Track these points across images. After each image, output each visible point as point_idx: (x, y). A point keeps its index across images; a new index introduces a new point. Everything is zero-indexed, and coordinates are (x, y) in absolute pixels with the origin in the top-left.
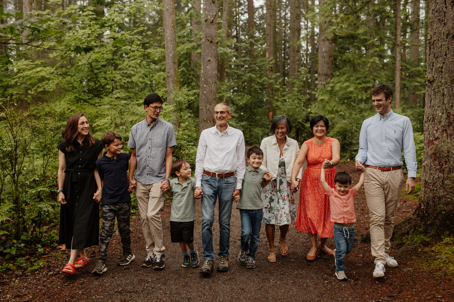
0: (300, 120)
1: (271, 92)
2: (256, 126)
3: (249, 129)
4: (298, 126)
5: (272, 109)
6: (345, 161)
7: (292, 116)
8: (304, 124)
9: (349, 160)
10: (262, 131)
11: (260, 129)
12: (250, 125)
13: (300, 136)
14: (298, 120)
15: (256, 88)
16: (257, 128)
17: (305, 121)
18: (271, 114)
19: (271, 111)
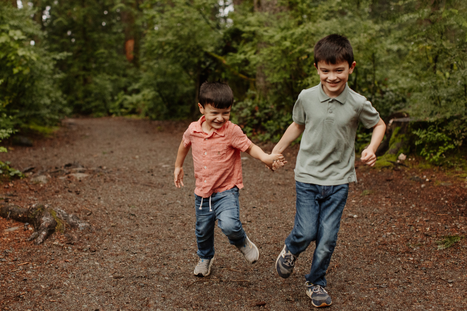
0: (210, 49)
2: (99, 70)
3: (81, 78)
4: (204, 63)
5: (132, 33)
6: (393, 159)
7: (189, 38)
8: (220, 58)
9: (402, 157)
10: (113, 81)
11: (108, 77)
12: (84, 69)
14: (205, 50)
16: (100, 76)
17: (220, 51)
18: (130, 44)
19: (130, 39)
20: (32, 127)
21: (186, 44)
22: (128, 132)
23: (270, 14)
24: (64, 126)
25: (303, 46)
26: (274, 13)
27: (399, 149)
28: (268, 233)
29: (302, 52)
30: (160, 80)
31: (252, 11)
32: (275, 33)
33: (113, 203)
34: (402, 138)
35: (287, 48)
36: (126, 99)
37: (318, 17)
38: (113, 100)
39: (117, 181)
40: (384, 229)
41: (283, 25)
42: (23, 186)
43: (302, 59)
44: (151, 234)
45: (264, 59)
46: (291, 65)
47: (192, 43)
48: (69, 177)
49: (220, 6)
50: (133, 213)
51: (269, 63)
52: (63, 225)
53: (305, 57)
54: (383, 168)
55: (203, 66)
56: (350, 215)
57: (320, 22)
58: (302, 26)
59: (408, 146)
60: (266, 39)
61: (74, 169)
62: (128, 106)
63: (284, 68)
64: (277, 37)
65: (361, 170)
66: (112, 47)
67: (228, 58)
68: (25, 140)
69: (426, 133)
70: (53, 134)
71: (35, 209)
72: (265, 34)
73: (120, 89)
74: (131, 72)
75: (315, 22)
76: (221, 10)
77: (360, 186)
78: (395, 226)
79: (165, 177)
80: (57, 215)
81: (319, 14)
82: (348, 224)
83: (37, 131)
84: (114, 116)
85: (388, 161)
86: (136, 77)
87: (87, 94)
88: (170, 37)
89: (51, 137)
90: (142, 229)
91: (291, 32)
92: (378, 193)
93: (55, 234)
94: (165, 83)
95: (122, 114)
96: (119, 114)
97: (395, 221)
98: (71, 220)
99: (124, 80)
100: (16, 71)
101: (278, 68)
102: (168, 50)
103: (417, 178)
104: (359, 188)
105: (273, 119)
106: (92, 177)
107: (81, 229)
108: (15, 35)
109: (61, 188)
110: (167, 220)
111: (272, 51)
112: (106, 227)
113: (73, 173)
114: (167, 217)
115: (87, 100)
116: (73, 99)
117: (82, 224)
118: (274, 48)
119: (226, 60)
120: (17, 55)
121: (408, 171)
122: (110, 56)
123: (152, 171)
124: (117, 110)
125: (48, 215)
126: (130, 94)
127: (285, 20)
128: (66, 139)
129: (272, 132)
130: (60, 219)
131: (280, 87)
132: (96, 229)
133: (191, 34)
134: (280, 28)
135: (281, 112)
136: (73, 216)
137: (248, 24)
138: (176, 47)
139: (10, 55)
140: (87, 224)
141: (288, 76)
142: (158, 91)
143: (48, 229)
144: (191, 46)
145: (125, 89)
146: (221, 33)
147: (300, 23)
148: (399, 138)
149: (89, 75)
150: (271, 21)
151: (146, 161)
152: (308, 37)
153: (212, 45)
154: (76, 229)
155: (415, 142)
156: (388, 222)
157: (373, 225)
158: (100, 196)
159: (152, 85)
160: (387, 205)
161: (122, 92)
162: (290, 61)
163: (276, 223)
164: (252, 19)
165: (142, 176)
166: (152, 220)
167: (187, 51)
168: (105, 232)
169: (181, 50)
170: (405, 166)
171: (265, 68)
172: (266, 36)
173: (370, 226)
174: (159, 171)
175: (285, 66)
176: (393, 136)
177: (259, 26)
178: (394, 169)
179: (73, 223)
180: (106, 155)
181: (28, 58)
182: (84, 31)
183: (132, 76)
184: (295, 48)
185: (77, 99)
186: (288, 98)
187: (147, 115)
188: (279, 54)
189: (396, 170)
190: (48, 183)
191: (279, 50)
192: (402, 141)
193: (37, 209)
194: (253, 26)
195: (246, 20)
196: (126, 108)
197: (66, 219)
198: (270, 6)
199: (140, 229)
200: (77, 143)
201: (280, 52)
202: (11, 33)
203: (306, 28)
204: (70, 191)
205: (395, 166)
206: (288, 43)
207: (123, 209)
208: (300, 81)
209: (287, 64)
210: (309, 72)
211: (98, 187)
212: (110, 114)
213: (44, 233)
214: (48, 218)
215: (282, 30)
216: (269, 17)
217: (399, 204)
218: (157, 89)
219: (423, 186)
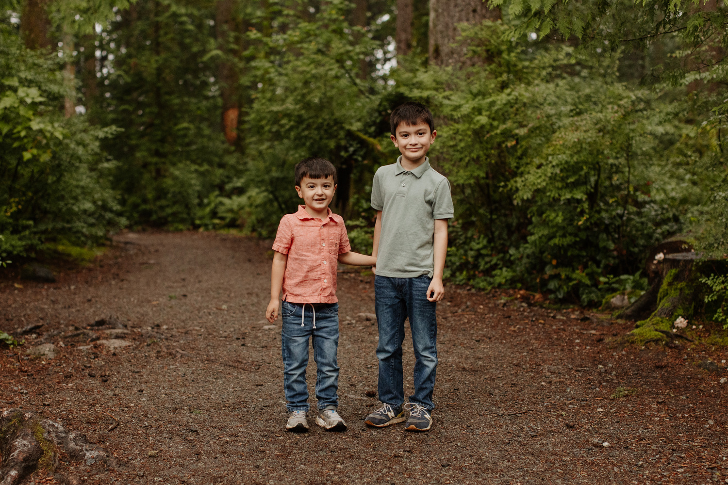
0: (356, 126)
1: (232, 34)
2: (180, 155)
3: (152, 168)
4: (346, 149)
5: (234, 98)
6: (665, 327)
7: (321, 107)
8: (372, 140)
9: (681, 322)
10: (202, 174)
11: (194, 167)
12: (157, 153)
13: (352, 190)
14: (347, 127)
15: (175, 15)
16: (181, 165)
17: (373, 129)
18: (232, 115)
19: (233, 107)
20: (61, 248)
21: (317, 117)
22: (219, 259)
23: (454, 69)
24: (116, 247)
25: (509, 124)
26: (461, 68)
27: (675, 307)
28: (443, 480)
29: (507, 134)
30: (275, 174)
31: (425, 64)
32: (463, 102)
33: (163, 403)
34: (681, 289)
35: (482, 127)
36: (221, 203)
37: (534, 76)
38: (201, 205)
39: (179, 355)
40: (663, 476)
41: (475, 88)
42: (11, 363)
43: (506, 146)
44: (221, 477)
45: (444, 145)
46: (488, 156)
47: (325, 115)
48: (95, 347)
49: (378, 60)
50: (195, 427)
51: (451, 151)
52: (55, 456)
53: (511, 143)
54: (647, 342)
55: (343, 153)
56: (596, 440)
57: (537, 85)
58: (508, 91)
59: (690, 304)
60: (447, 111)
61: (108, 332)
62: (224, 215)
63: (477, 160)
64: (466, 109)
65: (608, 344)
66: (202, 119)
67: (385, 142)
68: (42, 271)
69: (723, 282)
70: (94, 261)
71: (8, 419)
72: (446, 102)
73: (212, 187)
74: (231, 160)
75: (529, 84)
76: (379, 66)
77: (609, 377)
78: (683, 470)
79: (264, 349)
80: (46, 435)
81: (536, 71)
82: (593, 463)
83: (69, 255)
84: (201, 230)
85: (656, 330)
86: (241, 167)
87: (161, 193)
88: (290, 105)
89: (91, 266)
90: (205, 464)
91: (489, 100)
92: (643, 393)
93: (37, 473)
94: (284, 179)
95: (215, 227)
96: (210, 227)
97: (682, 458)
98: (72, 445)
99: (220, 172)
100: (27, 156)
101: (467, 159)
102: (287, 127)
103: (711, 363)
104: (607, 381)
105: (455, 246)
106: (136, 348)
107: (88, 463)
108: (27, 95)
109: (76, 369)
110: (256, 444)
111: (457, 132)
112: (138, 459)
113: (105, 338)
114: (257, 435)
115: (159, 203)
116: (139, 201)
117: (93, 452)
118: (461, 127)
119: (381, 145)
120: (29, 128)
121: (693, 349)
122: (199, 134)
123: (244, 336)
124: (207, 221)
125: (28, 435)
126: (229, 196)
127: (479, 79)
128: (114, 270)
129: (455, 267)
130: (51, 442)
131: (468, 191)
132: (117, 463)
133: (325, 100)
134: (471, 93)
135: (469, 234)
136: (76, 437)
137: (420, 86)
138: (300, 120)
139: (19, 128)
140: (102, 453)
141: (482, 175)
142: (272, 192)
143: (23, 465)
144: (324, 120)
145: (221, 188)
146: (376, 100)
147: (504, 86)
148: (675, 289)
149: (164, 163)
150: (456, 80)
151: (239, 315)
152: (517, 110)
153: (359, 120)
154: (80, 464)
155: (704, 298)
156: (668, 459)
157: (641, 466)
158: (143, 386)
159: (262, 181)
160: (661, 420)
161: (217, 193)
162: (487, 149)
163: (459, 455)
164: (424, 77)
165: (225, 346)
166: (227, 442)
167: (318, 128)
168: (134, 470)
169: (309, 127)
170: (687, 339)
171: (445, 159)
172: (447, 106)
173: (635, 468)
174: (256, 337)
175: (478, 157)
176: (664, 285)
177: (436, 89)
178: (667, 344)
179: (74, 451)
180: (173, 302)
181: (48, 135)
182: (158, 93)
183: (233, 167)
184: (497, 128)
185: (145, 201)
186: (481, 211)
187: (254, 230)
188: (470, 136)
189: (671, 348)
190: (55, 359)
191: (468, 129)
192: (680, 295)
193: (11, 420)
194: (427, 89)
195: (415, 80)
196: (222, 218)
197: (63, 441)
198: (455, 56)
199: (201, 464)
200: (131, 277)
201: (469, 133)
202: (21, 92)
203: (515, 93)
204: (92, 376)
205: (668, 340)
206: (483, 119)
207: (179, 418)
208: (502, 184)
209: (481, 153)
210: (518, 168)
211: (144, 367)
212: (196, 227)
213: (13, 473)
214: (25, 442)
215: (475, 96)
216: (452, 75)
217: (683, 417)
218: (270, 188)
219: (722, 380)
